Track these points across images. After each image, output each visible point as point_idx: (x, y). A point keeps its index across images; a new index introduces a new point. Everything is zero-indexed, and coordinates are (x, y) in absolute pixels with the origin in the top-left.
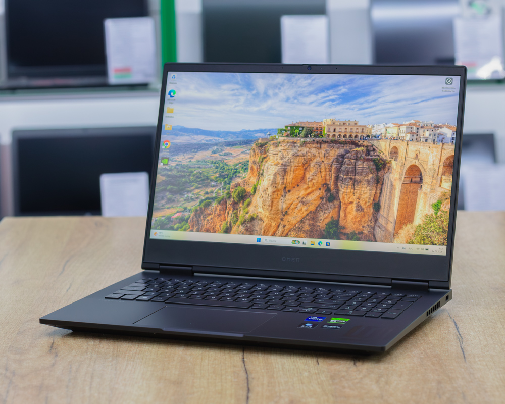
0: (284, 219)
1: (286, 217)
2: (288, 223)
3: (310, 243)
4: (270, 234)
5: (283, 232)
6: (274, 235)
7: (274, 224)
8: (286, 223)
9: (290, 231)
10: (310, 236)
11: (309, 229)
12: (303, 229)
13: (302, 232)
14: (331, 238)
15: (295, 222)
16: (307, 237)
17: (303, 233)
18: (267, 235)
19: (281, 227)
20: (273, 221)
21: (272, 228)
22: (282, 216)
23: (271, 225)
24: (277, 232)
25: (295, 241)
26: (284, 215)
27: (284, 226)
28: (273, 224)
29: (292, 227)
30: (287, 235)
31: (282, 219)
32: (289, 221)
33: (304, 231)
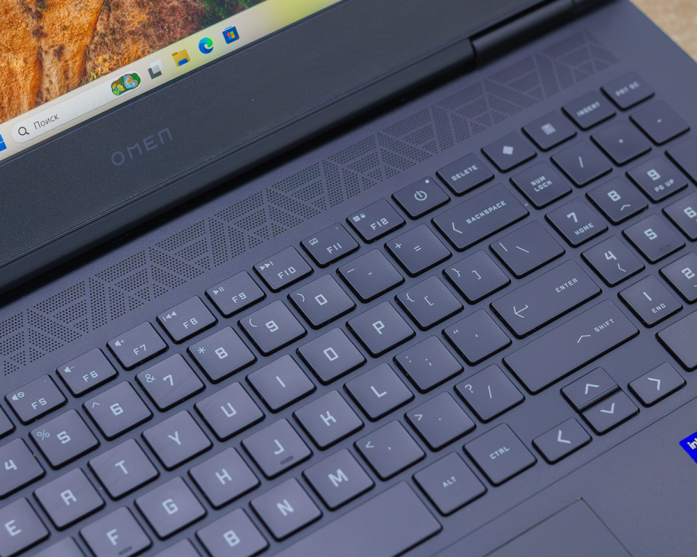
0: (45, 30)
1: (49, 17)
2: (67, 33)
3: (173, 62)
4: (25, 105)
5: (66, 72)
6: (38, 98)
7: (21, 62)
8: (59, 39)
9: (86, 58)
10: (160, 38)
11: (144, 17)
12: (128, 28)
13: (129, 41)
14: (230, 13)
15: (85, 19)
16: (154, 48)
17: (134, 42)
18: (18, 112)
19: (48, 60)
20: (10, 55)
21: (20, 78)
22: (32, 23)
23: (12, 73)
24: (46, 84)
25: (121, 81)
26: (39, 16)
27: (59, 53)
28: (18, 64)
29: (87, 40)
30: (84, 77)
31: (39, 33)
32: (65, 28)
33: (132, 33)
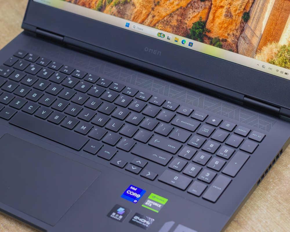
0: (155, 9)
1: (157, 7)
2: (158, 14)
3: (174, 39)
4: (139, 22)
5: (152, 22)
6: (142, 23)
7: (145, 12)
8: (156, 14)
9: (158, 22)
10: (176, 32)
11: (176, 24)
12: (171, 24)
13: (169, 26)
14: (195, 39)
15: (164, 14)
16: (173, 32)
17: (170, 28)
18: (136, 22)
19: (150, 16)
20: (144, 9)
21: (142, 15)
22: (153, 6)
23: (141, 13)
24: (146, 21)
25: (161, 34)
26: (156, 5)
27: (154, 17)
28: (144, 12)
29: (161, 19)
30: (154, 26)
31: (153, 9)
32: (159, 12)
33: (171, 25)
